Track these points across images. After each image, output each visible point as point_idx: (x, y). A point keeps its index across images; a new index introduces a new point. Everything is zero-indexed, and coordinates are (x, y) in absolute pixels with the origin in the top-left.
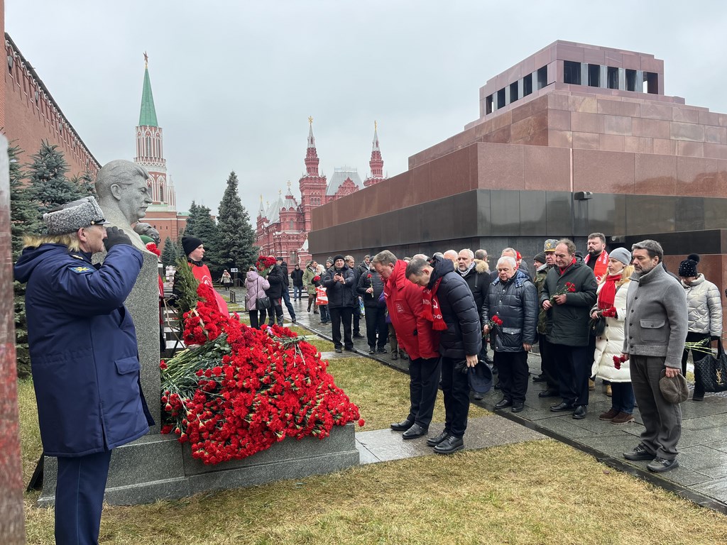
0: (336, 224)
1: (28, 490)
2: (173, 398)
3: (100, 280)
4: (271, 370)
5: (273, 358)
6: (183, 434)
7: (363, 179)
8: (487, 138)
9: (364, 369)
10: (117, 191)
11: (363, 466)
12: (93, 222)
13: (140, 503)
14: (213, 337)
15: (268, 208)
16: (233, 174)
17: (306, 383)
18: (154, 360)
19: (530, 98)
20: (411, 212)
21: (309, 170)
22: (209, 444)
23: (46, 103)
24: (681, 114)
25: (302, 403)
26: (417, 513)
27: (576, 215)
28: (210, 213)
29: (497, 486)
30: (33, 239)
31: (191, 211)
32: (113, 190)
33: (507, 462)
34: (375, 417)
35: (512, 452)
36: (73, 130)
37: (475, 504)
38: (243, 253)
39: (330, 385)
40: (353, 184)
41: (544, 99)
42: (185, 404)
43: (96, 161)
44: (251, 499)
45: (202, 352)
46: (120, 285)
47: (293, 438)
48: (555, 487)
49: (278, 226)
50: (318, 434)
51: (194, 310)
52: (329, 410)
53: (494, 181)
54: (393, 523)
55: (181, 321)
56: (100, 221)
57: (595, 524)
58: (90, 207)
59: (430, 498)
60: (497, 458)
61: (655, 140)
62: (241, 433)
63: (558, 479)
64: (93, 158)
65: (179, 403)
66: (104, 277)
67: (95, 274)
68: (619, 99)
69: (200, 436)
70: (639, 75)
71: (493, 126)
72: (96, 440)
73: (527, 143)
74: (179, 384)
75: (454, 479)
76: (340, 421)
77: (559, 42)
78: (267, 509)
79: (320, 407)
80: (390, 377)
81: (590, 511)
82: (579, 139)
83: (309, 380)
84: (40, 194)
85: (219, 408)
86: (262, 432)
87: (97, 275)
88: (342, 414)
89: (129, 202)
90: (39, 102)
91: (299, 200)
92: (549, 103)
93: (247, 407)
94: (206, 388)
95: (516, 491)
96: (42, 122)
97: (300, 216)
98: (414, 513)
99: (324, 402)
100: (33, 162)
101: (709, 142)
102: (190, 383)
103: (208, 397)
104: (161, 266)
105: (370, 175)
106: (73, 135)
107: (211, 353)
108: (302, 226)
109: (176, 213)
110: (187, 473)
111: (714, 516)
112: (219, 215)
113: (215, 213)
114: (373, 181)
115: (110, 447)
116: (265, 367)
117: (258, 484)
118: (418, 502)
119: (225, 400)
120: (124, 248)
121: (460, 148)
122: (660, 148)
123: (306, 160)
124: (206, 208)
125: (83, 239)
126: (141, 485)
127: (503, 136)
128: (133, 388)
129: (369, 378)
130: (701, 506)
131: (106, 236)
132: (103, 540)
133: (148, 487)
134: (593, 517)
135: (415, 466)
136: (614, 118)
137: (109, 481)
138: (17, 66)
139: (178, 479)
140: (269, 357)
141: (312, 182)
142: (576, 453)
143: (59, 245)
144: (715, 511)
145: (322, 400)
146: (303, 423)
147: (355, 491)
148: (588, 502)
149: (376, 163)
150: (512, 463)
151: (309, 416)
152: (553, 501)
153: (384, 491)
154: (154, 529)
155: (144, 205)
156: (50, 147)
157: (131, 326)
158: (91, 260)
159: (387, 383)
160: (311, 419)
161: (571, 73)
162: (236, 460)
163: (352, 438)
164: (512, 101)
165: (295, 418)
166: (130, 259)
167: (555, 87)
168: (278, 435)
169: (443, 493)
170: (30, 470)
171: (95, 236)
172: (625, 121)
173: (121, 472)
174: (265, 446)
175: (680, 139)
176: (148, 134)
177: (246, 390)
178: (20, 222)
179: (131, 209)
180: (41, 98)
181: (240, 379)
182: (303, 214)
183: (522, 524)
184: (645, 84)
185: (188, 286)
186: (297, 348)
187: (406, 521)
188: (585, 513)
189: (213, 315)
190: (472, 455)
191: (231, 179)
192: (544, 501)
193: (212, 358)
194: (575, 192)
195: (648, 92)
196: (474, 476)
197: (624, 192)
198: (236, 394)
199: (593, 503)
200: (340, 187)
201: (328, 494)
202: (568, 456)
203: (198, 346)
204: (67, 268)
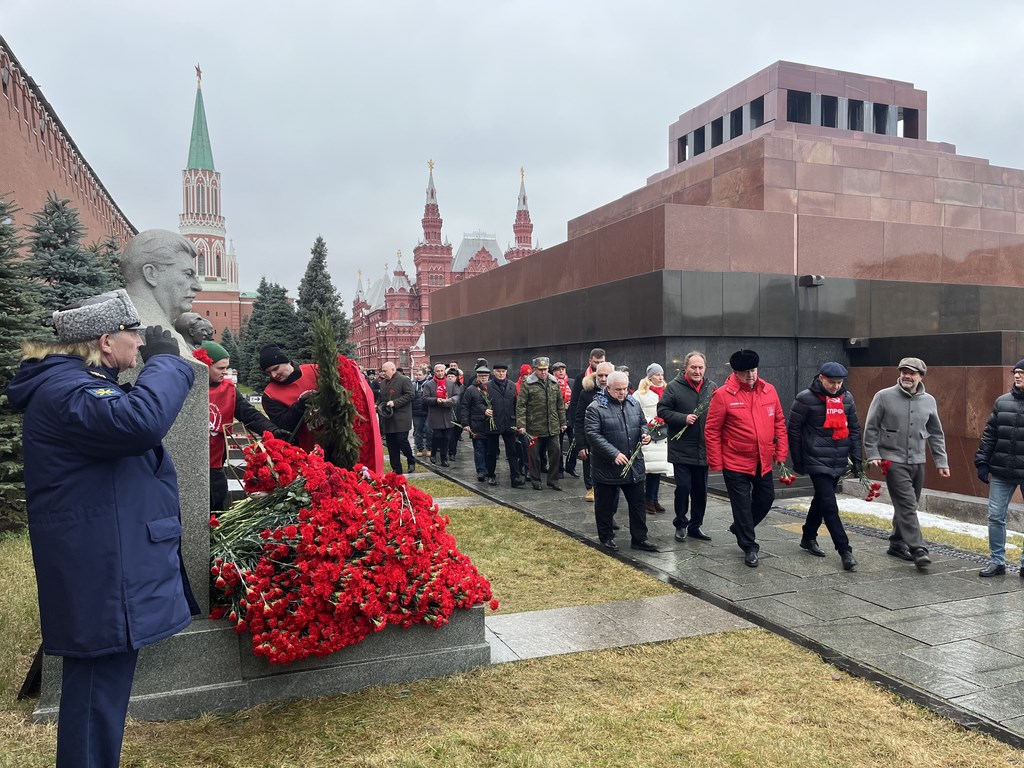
0: (463, 314)
1: (20, 698)
2: (228, 569)
3: (129, 408)
4: (368, 530)
5: (369, 513)
6: (240, 620)
7: (504, 250)
8: (678, 198)
9: (500, 522)
10: (151, 274)
11: (495, 666)
12: (122, 327)
13: (178, 718)
14: (286, 481)
15: (369, 289)
16: (319, 240)
17: (417, 548)
18: (201, 514)
19: (739, 141)
20: (568, 298)
21: (427, 234)
22: (277, 635)
23: (55, 135)
24: (950, 167)
25: (410, 577)
26: (571, 736)
27: (801, 308)
28: (286, 295)
29: (684, 697)
30: (36, 347)
31: (259, 291)
32: (146, 272)
33: (698, 661)
34: (514, 593)
35: (706, 648)
36: (93, 174)
37: (651, 723)
39: (451, 551)
40: (490, 256)
41: (760, 143)
42: (244, 577)
43: (125, 219)
44: (335, 714)
45: (269, 503)
46: (157, 414)
47: (397, 627)
48: (764, 698)
49: (383, 314)
50: (432, 620)
51: (259, 444)
52: (448, 587)
53: (687, 259)
54: (537, 750)
56: (133, 325)
57: (819, 753)
58: (119, 305)
59: (588, 715)
60: (685, 655)
61: (914, 204)
62: (323, 620)
63: (769, 686)
64: (122, 215)
65: (236, 576)
66: (134, 404)
67: (123, 399)
68: (863, 145)
69: (265, 623)
70: (893, 111)
71: (687, 179)
72: (117, 635)
73: (733, 205)
74: (237, 549)
75: (621, 685)
76: (464, 602)
77: (781, 63)
78: (358, 729)
79: (437, 583)
80: (536, 536)
81: (811, 735)
82: (806, 200)
83: (421, 545)
84: (44, 269)
85: (292, 583)
86: (354, 618)
87: (125, 401)
88: (467, 592)
89: (169, 289)
90: (46, 134)
91: (413, 278)
92: (766, 149)
93: (333, 583)
94: (275, 555)
95: (709, 705)
96: (50, 163)
97: (414, 300)
98: (566, 736)
99: (441, 576)
100: (34, 223)
101: (989, 207)
102: (253, 547)
103: (277, 567)
105: (514, 244)
106: (93, 181)
107: (282, 505)
108: (416, 315)
109: (239, 293)
110: (246, 675)
111: (985, 743)
112: (299, 298)
113: (293, 294)
114: (518, 252)
115: (135, 645)
116: (358, 525)
117: (347, 691)
118: (571, 719)
119: (301, 572)
120: (165, 360)
121: (640, 210)
122: (919, 215)
123: (424, 221)
124: (281, 287)
125: (107, 349)
126: (180, 692)
127: (700, 195)
128: (170, 561)
129: (506, 537)
130: (967, 729)
133: (190, 696)
134: (816, 743)
135: (569, 666)
136: (856, 172)
138: (14, 82)
139: (232, 684)
140: (365, 512)
141: (432, 252)
142: (794, 650)
143: (72, 357)
144: (986, 737)
145: (439, 572)
146: (411, 605)
147: (484, 703)
148: (811, 721)
149: (523, 227)
150: (705, 663)
151: (420, 596)
152: (761, 719)
153: (525, 703)
154: (198, 756)
155: (191, 293)
156: (59, 203)
157: (172, 473)
158: (117, 379)
159: (532, 544)
160: (422, 600)
161: (798, 107)
162: (317, 656)
163: (480, 625)
165: (400, 598)
166: (173, 376)
167: (775, 133)
168: (376, 622)
169: (607, 706)
170: (23, 668)
171: (124, 346)
172: (872, 177)
173: (152, 674)
174: (357, 638)
175: (948, 202)
176: (200, 181)
177: (331, 558)
178: (14, 309)
179: (172, 299)
180: (48, 129)
181: (323, 543)
182: (419, 298)
183: (716, 754)
184: (901, 124)
186: (405, 497)
187: (555, 748)
188: (806, 737)
189: (287, 450)
190: (649, 650)
191: (317, 246)
192: (749, 720)
193: (284, 512)
194: (801, 275)
195: (905, 136)
196: (651, 681)
197: (867, 277)
198: (317, 564)
199: (817, 723)
200: (471, 260)
201: (444, 707)
202: (784, 654)
203: (263, 494)
204: (83, 390)
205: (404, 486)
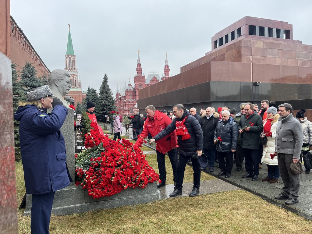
0: (149, 96)
1: (20, 209)
2: (80, 170)
3: (50, 120)
4: (122, 159)
5: (122, 153)
6: (84, 185)
7: (161, 77)
8: (214, 59)
10: (57, 82)
11: (161, 200)
12: (47, 96)
13: (66, 214)
14: (97, 144)
15: (121, 90)
16: (105, 75)
17: (137, 164)
18: (72, 154)
19: (233, 41)
20: (182, 91)
21: (138, 73)
22: (95, 190)
23: (27, 45)
24: (300, 48)
25: (135, 173)
27: (254, 92)
28: (96, 92)
29: (219, 210)
30: (23, 102)
31: (88, 91)
32: (56, 82)
33: (223, 199)
35: (225, 195)
36: (39, 57)
37: (209, 217)
38: (110, 109)
39: (147, 165)
40: (157, 79)
41: (240, 42)
42: (85, 173)
43: (48, 70)
44: (113, 214)
45: (92, 151)
46: (58, 122)
47: (131, 188)
48: (244, 210)
49: (125, 97)
50: (141, 186)
51: (89, 133)
52: (146, 176)
53: (218, 78)
54: (174, 225)
55: (83, 137)
56: (51, 95)
57: (262, 227)
58: (46, 89)
59: (189, 214)
60: (219, 197)
61: (289, 60)
62: (109, 185)
63: (246, 207)
64: (47, 69)
65: (83, 172)
66: (51, 119)
67: (48, 117)
68: (273, 42)
69: (92, 186)
70: (282, 31)
71: (217, 54)
72: (48, 188)
73: (232, 61)
74: (83, 164)
75: (200, 206)
76: (151, 181)
77: (246, 17)
78: (120, 218)
79: (142, 174)
81: (259, 221)
82: (255, 59)
84: (25, 84)
85: (99, 174)
86: (118, 185)
87: (49, 118)
88: (152, 178)
89: (62, 87)
90: (25, 45)
91: (133, 86)
92: (242, 44)
93: (112, 174)
94: (94, 166)
95: (227, 212)
96: (26, 53)
98: (183, 221)
99: (144, 173)
100: (22, 70)
102: (87, 164)
103: (95, 170)
104: (75, 114)
105: (164, 75)
106: (39, 59)
107: (96, 151)
108: (135, 97)
109: (82, 91)
110: (86, 202)
112: (100, 93)
114: (165, 77)
115: (54, 190)
116: (119, 157)
117: (116, 207)
118: (184, 216)
119: (102, 171)
120: (60, 106)
121: (203, 63)
122: (291, 63)
123: (137, 69)
124: (94, 89)
125: (43, 103)
126: (67, 207)
127: (222, 58)
128: (63, 166)
130: (309, 220)
131: (53, 101)
132: (51, 230)
133: (70, 208)
134: (261, 224)
135: (183, 201)
136: (271, 50)
137: (54, 205)
138: (15, 30)
139: (82, 204)
140: (121, 153)
141: (139, 78)
142: (253, 196)
143: (33, 105)
145: (143, 171)
146: (135, 181)
147: (157, 211)
148: (259, 217)
149: (167, 70)
150: (225, 200)
151: (138, 179)
152: (243, 216)
153: (170, 211)
154: (72, 226)
155: (68, 88)
156: (29, 64)
157: (63, 140)
158: (46, 112)
160: (138, 180)
161: (252, 30)
162: (107, 197)
164: (226, 43)
165: (132, 179)
166: (62, 111)
167: (245, 37)
168: (125, 186)
169: (195, 212)
170: (20, 200)
171: (48, 102)
172: (276, 51)
173: (59, 201)
174: (119, 191)
175: (300, 59)
176: (70, 58)
177: (111, 167)
178: (17, 95)
179: (63, 90)
180: (25, 43)
181: (108, 162)
182: (135, 92)
183: (229, 227)
184: (285, 35)
185: (87, 122)
186: (133, 149)
187: (179, 224)
188: (257, 222)
189: (97, 135)
190: (208, 196)
191: (105, 77)
192: (239, 217)
193: (97, 153)
194: (253, 82)
195: (286, 38)
196: (208, 205)
197: (275, 82)
198: (107, 169)
199: (261, 218)
200: (151, 80)
201: (146, 212)
202: (250, 197)
203: (90, 148)
204: (37, 115)
205: (132, 146)
